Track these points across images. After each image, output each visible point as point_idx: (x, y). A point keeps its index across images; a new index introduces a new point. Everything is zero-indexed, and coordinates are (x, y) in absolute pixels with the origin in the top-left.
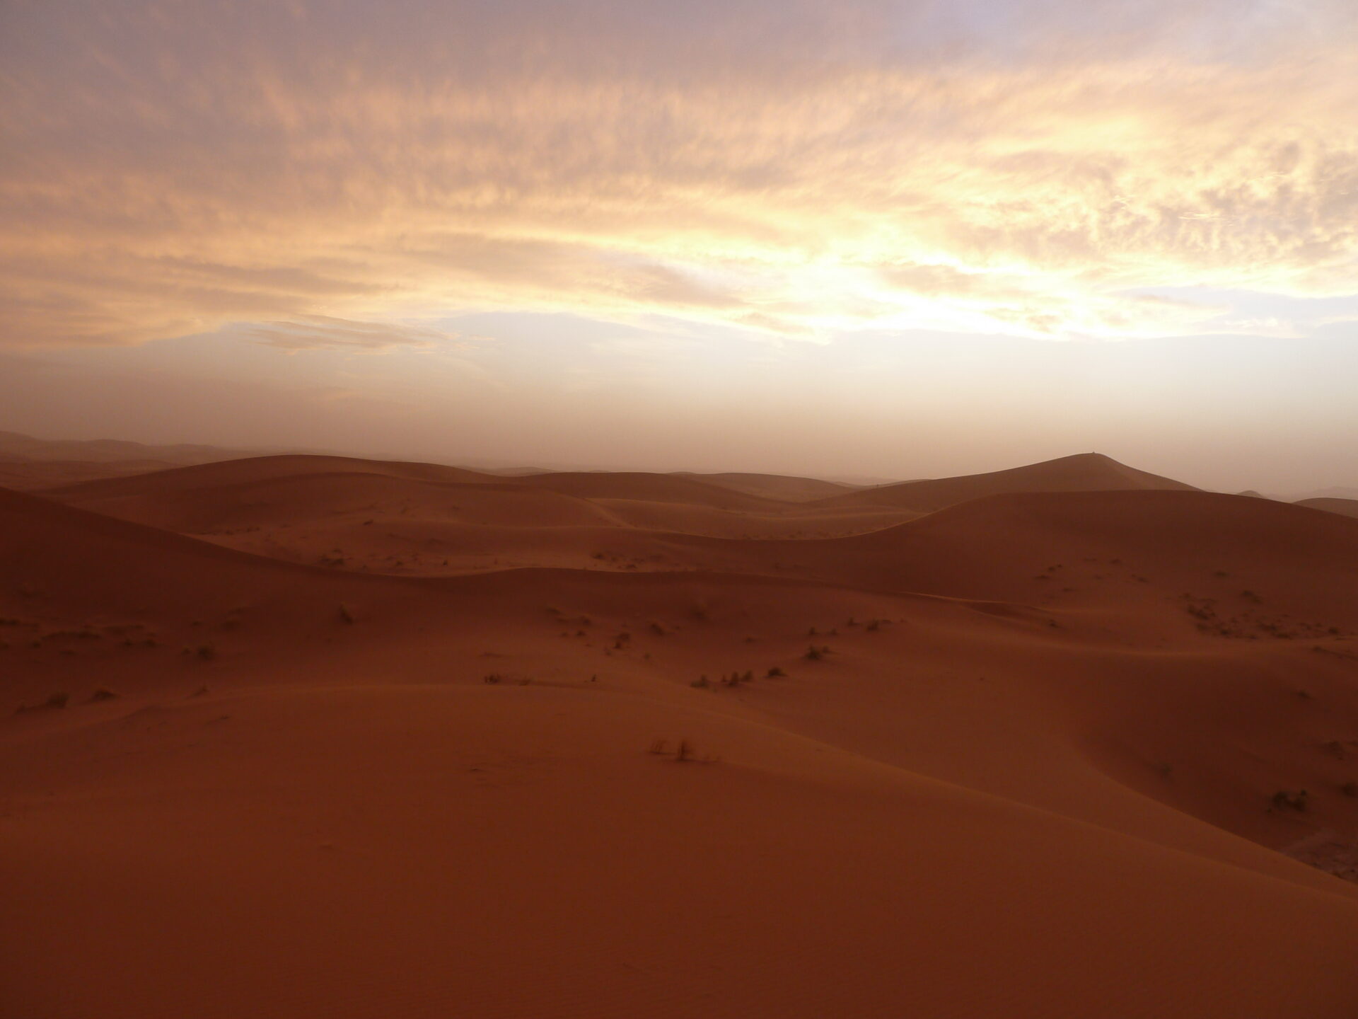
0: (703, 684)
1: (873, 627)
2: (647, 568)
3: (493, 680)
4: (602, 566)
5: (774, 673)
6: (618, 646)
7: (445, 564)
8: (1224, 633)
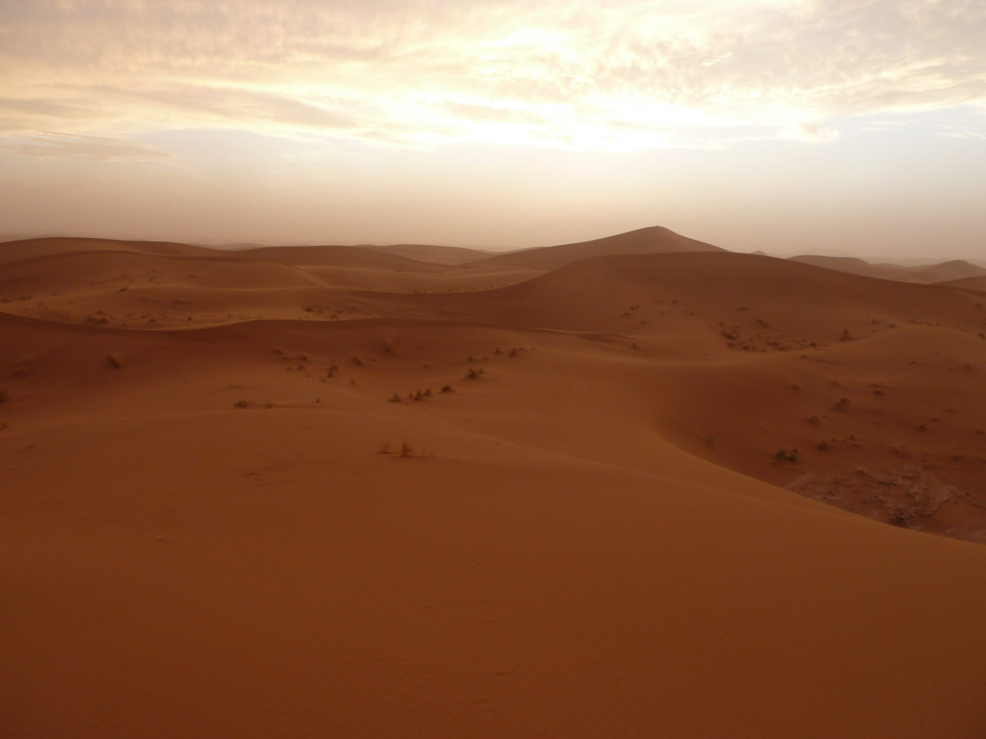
0: (396, 400)
1: (513, 354)
2: (345, 317)
3: (241, 405)
4: (312, 317)
5: (446, 389)
6: (330, 376)
7: (190, 319)
8: (745, 348)
